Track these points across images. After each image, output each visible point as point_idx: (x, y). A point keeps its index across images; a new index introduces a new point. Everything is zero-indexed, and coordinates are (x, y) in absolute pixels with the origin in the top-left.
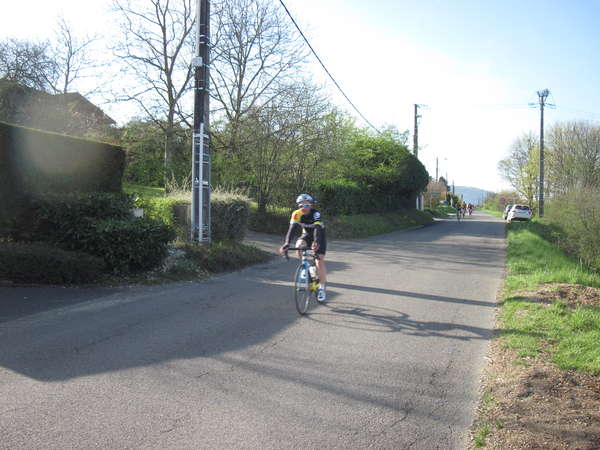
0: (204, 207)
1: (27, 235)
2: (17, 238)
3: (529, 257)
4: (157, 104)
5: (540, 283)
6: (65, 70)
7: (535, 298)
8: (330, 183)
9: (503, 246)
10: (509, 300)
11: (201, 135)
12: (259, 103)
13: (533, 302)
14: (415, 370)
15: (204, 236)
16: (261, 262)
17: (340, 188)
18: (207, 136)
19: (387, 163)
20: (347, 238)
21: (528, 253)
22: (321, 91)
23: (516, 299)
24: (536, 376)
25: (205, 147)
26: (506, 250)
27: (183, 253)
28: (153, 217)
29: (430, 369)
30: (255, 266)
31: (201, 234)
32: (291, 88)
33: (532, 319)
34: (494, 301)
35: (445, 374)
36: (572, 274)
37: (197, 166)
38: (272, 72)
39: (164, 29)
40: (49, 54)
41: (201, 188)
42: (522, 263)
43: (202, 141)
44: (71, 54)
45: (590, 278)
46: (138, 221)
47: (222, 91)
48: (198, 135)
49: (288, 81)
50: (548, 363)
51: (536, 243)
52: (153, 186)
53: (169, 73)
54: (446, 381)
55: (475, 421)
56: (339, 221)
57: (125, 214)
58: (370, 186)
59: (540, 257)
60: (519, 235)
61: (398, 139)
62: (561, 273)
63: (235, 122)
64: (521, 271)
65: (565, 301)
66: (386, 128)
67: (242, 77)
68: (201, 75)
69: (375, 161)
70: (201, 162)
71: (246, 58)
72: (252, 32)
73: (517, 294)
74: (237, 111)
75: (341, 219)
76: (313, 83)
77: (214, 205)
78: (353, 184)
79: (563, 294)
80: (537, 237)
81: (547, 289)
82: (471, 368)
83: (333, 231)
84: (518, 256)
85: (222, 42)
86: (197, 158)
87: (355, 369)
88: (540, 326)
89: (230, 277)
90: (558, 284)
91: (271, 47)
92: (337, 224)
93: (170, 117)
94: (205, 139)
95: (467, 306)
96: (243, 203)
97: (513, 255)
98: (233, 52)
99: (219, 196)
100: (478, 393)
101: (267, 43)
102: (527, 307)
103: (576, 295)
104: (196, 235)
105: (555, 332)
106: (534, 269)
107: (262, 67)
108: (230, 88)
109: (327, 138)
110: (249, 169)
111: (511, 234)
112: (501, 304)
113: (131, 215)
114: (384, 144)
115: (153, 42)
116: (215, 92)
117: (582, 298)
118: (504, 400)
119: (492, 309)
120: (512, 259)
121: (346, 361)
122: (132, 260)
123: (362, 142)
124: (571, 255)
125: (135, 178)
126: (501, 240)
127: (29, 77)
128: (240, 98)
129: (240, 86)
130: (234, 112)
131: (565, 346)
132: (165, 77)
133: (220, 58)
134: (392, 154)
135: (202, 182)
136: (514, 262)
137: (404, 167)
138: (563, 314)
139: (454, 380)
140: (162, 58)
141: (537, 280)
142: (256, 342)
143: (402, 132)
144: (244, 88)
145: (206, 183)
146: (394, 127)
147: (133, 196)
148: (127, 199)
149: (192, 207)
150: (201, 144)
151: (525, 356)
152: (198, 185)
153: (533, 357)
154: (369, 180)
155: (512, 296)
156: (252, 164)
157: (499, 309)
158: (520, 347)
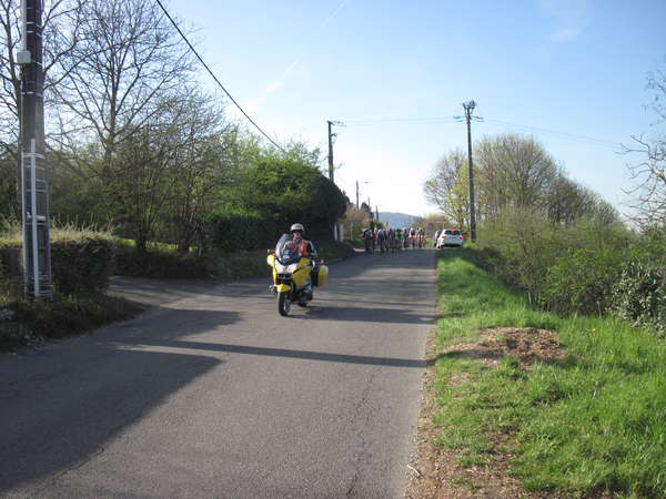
0: (40, 251)
3: (463, 291)
5: (480, 329)
7: (475, 351)
8: (225, 211)
9: (433, 278)
10: (441, 356)
11: (32, 155)
12: (137, 119)
13: (475, 358)
15: (42, 288)
16: (124, 317)
17: (238, 219)
18: (41, 156)
19: (294, 188)
20: (248, 278)
21: (462, 286)
22: (210, 104)
23: (451, 355)
25: (38, 170)
26: (437, 282)
27: (12, 313)
30: (116, 323)
31: (37, 287)
32: (175, 100)
33: (474, 391)
34: (422, 356)
36: (519, 312)
37: (28, 196)
39: (8, 28)
41: (34, 224)
42: (456, 299)
43: (33, 162)
45: (542, 317)
48: (29, 155)
49: (172, 93)
50: (506, 480)
51: (471, 273)
53: (16, 83)
58: (277, 215)
59: (478, 291)
60: (452, 264)
61: (307, 160)
62: (506, 314)
64: (456, 312)
65: (515, 355)
66: (293, 147)
67: (115, 90)
69: (281, 185)
70: (34, 191)
71: (119, 67)
72: (125, 35)
73: (452, 348)
74: (111, 131)
75: (242, 256)
77: (57, 246)
78: (255, 214)
79: (511, 344)
80: (471, 266)
81: (489, 337)
83: (229, 271)
84: (451, 291)
85: (82, 44)
86: (28, 185)
88: (486, 400)
89: (76, 343)
90: (504, 329)
91: (148, 52)
92: (234, 263)
94: (38, 159)
95: (383, 367)
96: (103, 243)
97: (442, 290)
98: (102, 55)
101: (144, 47)
103: (527, 343)
104: (31, 288)
105: (509, 410)
106: (472, 308)
107: (138, 77)
109: (220, 156)
111: (441, 264)
112: (431, 363)
114: (289, 165)
117: (535, 347)
123: (264, 164)
124: (512, 286)
126: (431, 271)
128: (114, 113)
129: (113, 101)
131: (527, 438)
133: (82, 65)
134: (300, 177)
135: (36, 217)
137: (316, 191)
138: (516, 377)
140: (9, 65)
141: (477, 325)
143: (310, 150)
144: (118, 103)
145: (42, 218)
146: (301, 146)
149: (24, 252)
150: (33, 167)
151: (468, 465)
152: (30, 220)
153: (481, 465)
154: (274, 208)
155: (445, 351)
156: (125, 193)
157: (428, 371)
158: (461, 446)
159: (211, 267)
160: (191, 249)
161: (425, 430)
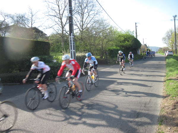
1: (23, 69)
2: (20, 70)
3: (173, 66)
4: (58, 29)
5: (177, 74)
6: (31, 21)
8: (112, 48)
9: (165, 63)
10: (168, 80)
11: (72, 37)
12: (88, 26)
13: (175, 80)
14: (140, 103)
17: (114, 50)
18: (73, 37)
19: (128, 41)
21: (173, 65)
22: (107, 21)
24: (177, 103)
25: (73, 40)
26: (166, 65)
28: (59, 62)
29: (144, 102)
32: (98, 21)
33: (175, 86)
34: (163, 80)
35: (149, 103)
37: (71, 46)
38: (92, 16)
39: (59, 6)
40: (26, 16)
42: (171, 68)
43: (72, 38)
44: (32, 16)
46: (55, 63)
47: (77, 23)
48: (71, 37)
49: (97, 19)
51: (175, 62)
52: (59, 53)
53: (61, 19)
54: (149, 106)
55: (159, 118)
56: (115, 59)
57: (51, 62)
59: (177, 66)
60: (170, 60)
61: (131, 34)
63: (82, 32)
64: (171, 71)
66: (127, 31)
67: (83, 19)
68: (70, 19)
69: (125, 40)
70: (72, 45)
71: (84, 13)
73: (170, 78)
74: (82, 29)
76: (104, 19)
77: (77, 57)
78: (118, 48)
80: (175, 60)
82: (157, 101)
83: (113, 62)
84: (170, 66)
85: (76, 9)
86: (71, 43)
87: (121, 104)
91: (91, 9)
93: (63, 32)
94: (73, 38)
95: (154, 82)
97: (167, 66)
98: (80, 11)
99: (78, 54)
100: (159, 109)
101: (89, 8)
102: (173, 82)
106: (175, 70)
107: (89, 15)
108: (80, 22)
109: (110, 35)
110: (87, 46)
111: (167, 60)
112: (165, 81)
113: (53, 62)
114: (127, 35)
115: (56, 11)
116: (75, 24)
118: (167, 111)
119: (162, 83)
120: (168, 67)
121: (119, 101)
122: (54, 75)
123: (120, 35)
125: (53, 51)
127: (21, 23)
128: (83, 25)
129: (82, 21)
130: (81, 29)
132: (60, 20)
133: (76, 13)
134: (129, 38)
135: (73, 51)
136: (168, 68)
137: (134, 41)
139: (151, 105)
140: (59, 15)
142: (91, 97)
144: (84, 22)
145: (74, 51)
146: (129, 30)
147: (53, 56)
148: (51, 57)
150: (72, 39)
151: (173, 97)
153: (176, 97)
154: (123, 46)
155: (168, 79)
156: (88, 44)
157: (164, 83)
158: (172, 94)
159: (108, 62)
160: (103, 57)
161: (164, 92)
